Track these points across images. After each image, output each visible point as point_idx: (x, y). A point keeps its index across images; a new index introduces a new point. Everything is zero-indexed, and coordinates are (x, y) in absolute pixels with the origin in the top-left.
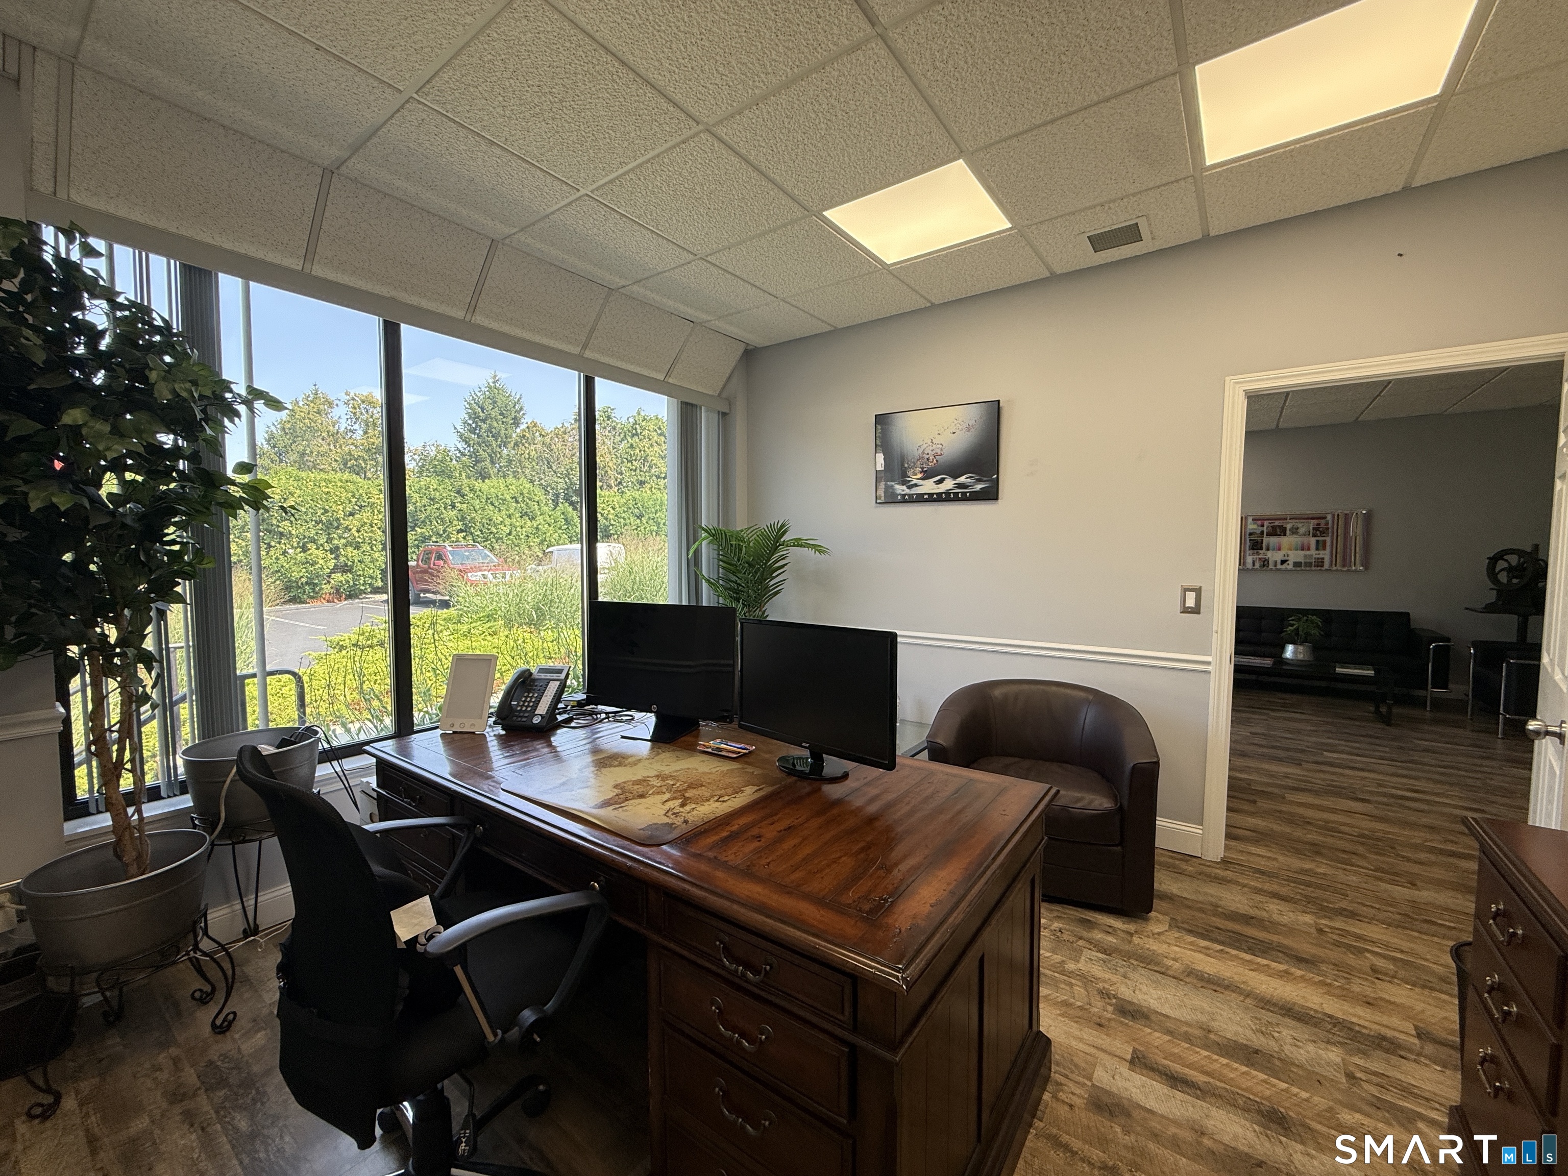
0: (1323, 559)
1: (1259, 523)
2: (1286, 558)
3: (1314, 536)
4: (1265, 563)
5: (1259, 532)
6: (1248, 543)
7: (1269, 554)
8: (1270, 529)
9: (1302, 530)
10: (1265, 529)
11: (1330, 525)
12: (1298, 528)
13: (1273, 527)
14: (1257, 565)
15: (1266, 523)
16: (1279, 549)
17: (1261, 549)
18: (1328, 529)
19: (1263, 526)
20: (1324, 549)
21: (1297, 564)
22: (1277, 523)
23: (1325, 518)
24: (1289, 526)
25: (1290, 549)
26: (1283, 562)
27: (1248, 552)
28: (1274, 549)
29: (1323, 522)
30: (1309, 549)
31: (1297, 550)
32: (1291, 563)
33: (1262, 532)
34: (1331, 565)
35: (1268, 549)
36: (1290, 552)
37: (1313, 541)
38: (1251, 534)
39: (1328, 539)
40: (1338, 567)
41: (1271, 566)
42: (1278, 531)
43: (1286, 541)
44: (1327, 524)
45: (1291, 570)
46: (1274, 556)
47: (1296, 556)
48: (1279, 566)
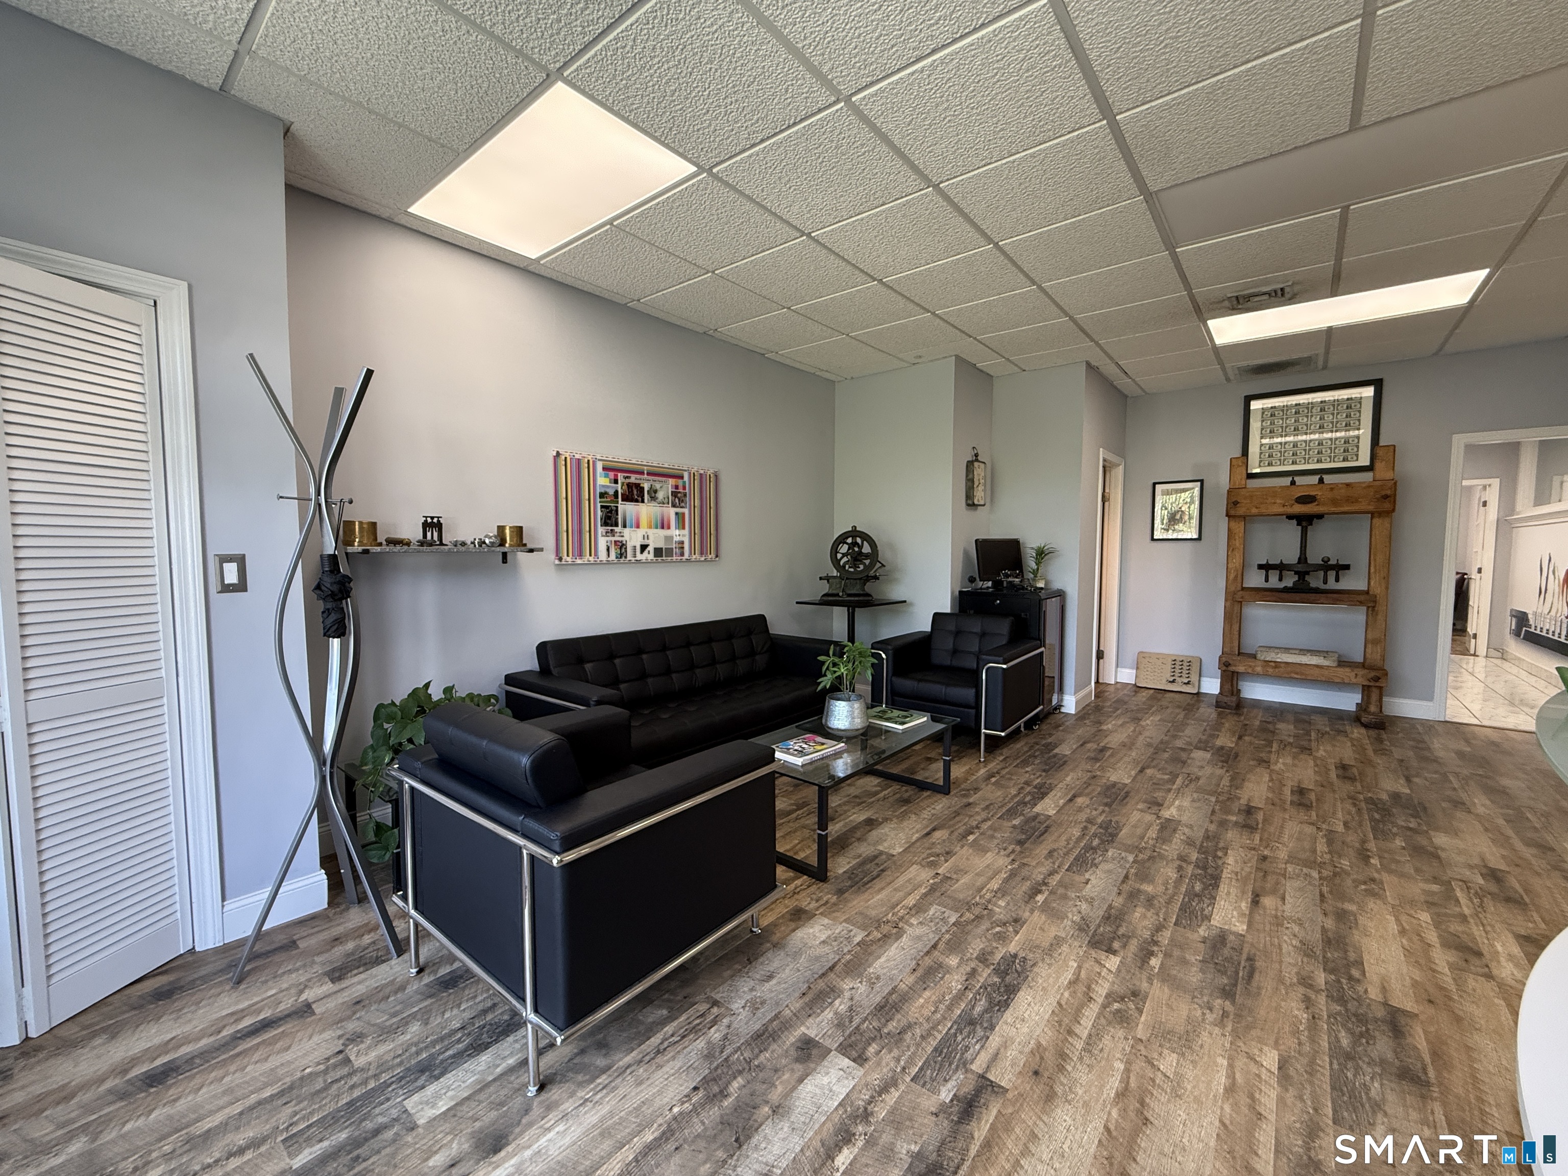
0: (682, 543)
1: (611, 474)
2: (646, 542)
3: (674, 506)
4: (621, 547)
5: (611, 492)
6: (599, 513)
7: (627, 532)
8: (625, 487)
9: (660, 495)
10: (619, 485)
11: (687, 491)
12: (656, 491)
13: (629, 485)
14: (613, 556)
15: (620, 476)
16: (638, 527)
17: (617, 525)
18: (685, 495)
19: (616, 482)
20: (684, 528)
21: (658, 552)
22: (633, 479)
23: (682, 477)
24: (646, 486)
25: (650, 527)
26: (644, 548)
27: (601, 530)
28: (631, 527)
29: (680, 482)
30: (669, 528)
31: (657, 528)
32: (651, 548)
33: (616, 492)
34: (691, 553)
35: (625, 526)
36: (652, 532)
37: (672, 512)
38: (602, 495)
39: (686, 511)
40: (696, 557)
41: (629, 557)
42: (634, 494)
43: (645, 511)
44: (684, 488)
45: (652, 562)
46: (632, 538)
47: (657, 538)
48: (639, 557)
